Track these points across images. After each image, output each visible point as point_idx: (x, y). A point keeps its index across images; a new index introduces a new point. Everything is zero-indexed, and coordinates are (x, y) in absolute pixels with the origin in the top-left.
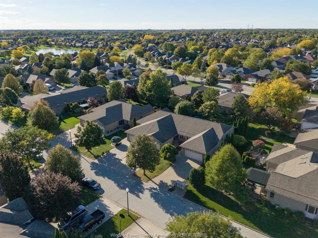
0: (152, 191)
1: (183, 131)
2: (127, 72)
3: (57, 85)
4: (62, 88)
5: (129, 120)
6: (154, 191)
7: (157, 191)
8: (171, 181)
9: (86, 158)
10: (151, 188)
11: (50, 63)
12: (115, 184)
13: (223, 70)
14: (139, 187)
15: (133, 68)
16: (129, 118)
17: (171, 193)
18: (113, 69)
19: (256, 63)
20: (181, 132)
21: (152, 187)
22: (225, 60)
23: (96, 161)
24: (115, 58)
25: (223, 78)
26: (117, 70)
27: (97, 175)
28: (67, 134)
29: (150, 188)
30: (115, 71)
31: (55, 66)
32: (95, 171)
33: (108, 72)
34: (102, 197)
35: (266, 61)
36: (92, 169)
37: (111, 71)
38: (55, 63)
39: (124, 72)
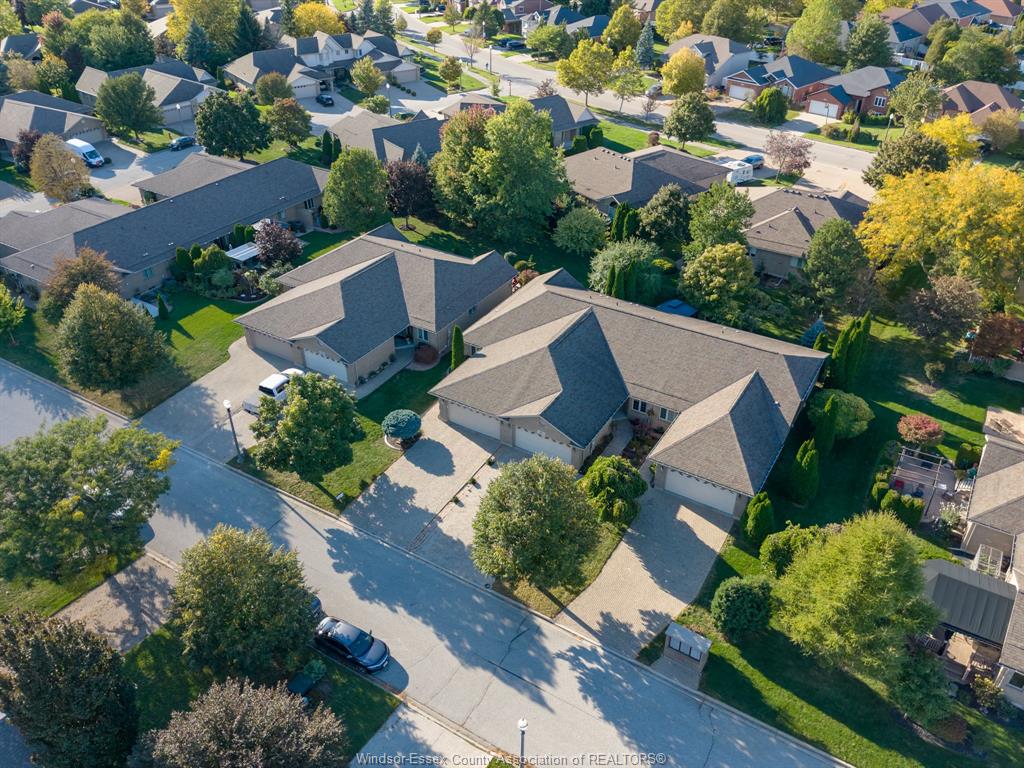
0: (584, 666)
1: (647, 385)
2: (368, 76)
3: (115, 140)
4: (135, 155)
5: (432, 328)
6: (588, 665)
7: (600, 663)
8: (641, 612)
9: (303, 509)
10: (572, 649)
11: (68, 38)
12: (441, 639)
13: (717, 66)
14: (532, 653)
15: (387, 58)
16: (433, 320)
17: (649, 668)
18: (312, 60)
19: (834, 36)
20: (638, 388)
21: (576, 644)
22: (721, 21)
23: (344, 525)
24: (313, 12)
25: (717, 99)
26: (326, 64)
27: (363, 597)
28: (208, 395)
29: (569, 651)
30: (320, 68)
31: (91, 53)
32: (350, 575)
33: (295, 77)
34: (406, 706)
35: (868, 30)
36: (338, 568)
37: (307, 69)
38: (89, 42)
39: (357, 76)
